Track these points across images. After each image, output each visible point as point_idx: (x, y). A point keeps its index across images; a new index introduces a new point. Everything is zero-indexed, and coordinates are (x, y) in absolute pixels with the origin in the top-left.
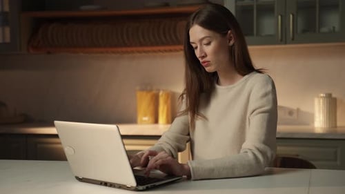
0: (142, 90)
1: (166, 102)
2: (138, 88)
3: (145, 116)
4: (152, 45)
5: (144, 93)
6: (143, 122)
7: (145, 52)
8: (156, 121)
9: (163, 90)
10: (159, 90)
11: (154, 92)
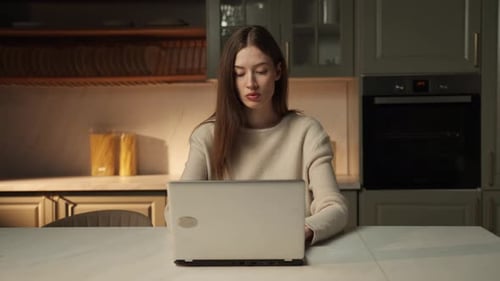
0: (97, 132)
1: (129, 148)
2: (91, 130)
3: (102, 166)
4: (113, 75)
5: (100, 137)
6: (98, 174)
7: (103, 84)
8: (116, 173)
9: (126, 133)
10: (121, 133)
11: (114, 135)
